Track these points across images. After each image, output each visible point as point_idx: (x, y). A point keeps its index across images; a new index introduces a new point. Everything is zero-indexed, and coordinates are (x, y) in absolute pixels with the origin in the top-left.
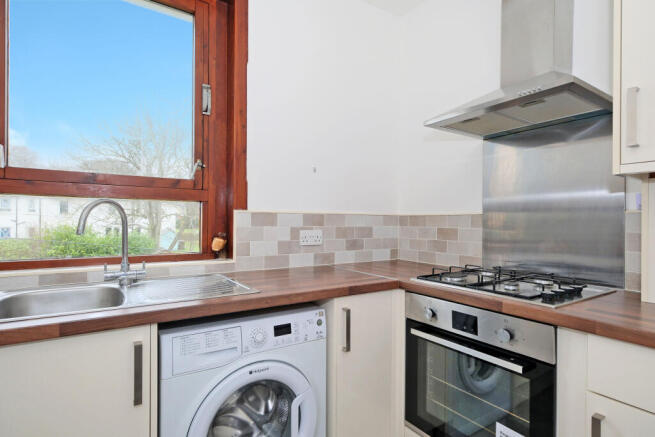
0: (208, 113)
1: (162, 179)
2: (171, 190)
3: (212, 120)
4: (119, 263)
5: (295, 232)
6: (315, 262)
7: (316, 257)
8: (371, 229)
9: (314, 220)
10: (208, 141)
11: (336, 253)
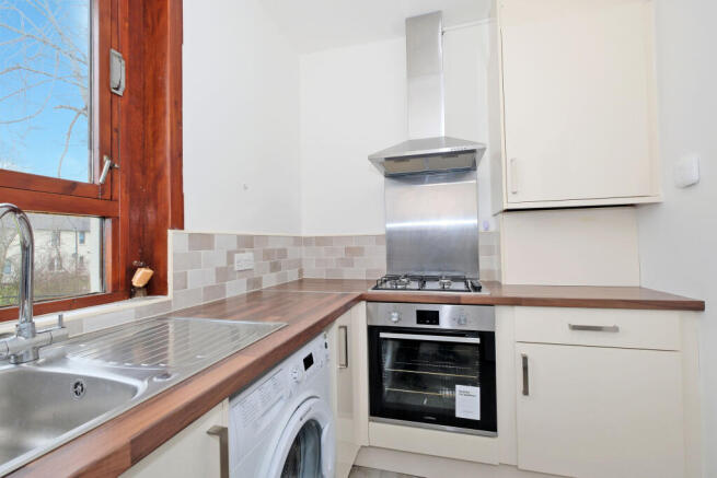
0: (120, 93)
1: (59, 180)
2: (61, 198)
3: (122, 103)
4: (16, 317)
5: (230, 255)
6: (248, 289)
7: (248, 282)
8: (285, 250)
9: (247, 242)
10: (117, 131)
11: (264, 276)
